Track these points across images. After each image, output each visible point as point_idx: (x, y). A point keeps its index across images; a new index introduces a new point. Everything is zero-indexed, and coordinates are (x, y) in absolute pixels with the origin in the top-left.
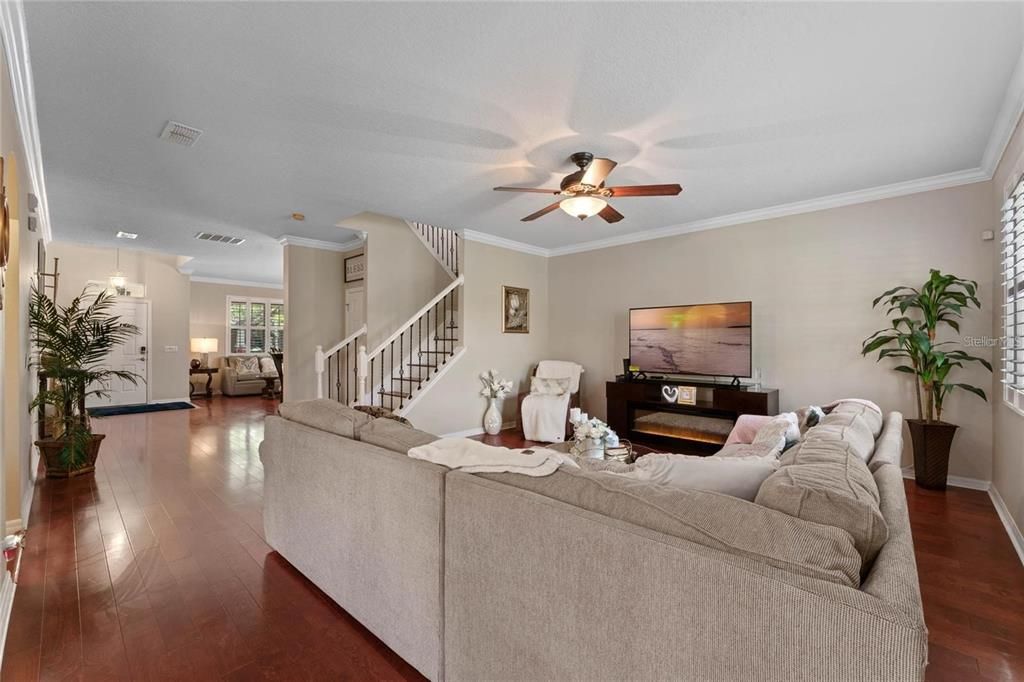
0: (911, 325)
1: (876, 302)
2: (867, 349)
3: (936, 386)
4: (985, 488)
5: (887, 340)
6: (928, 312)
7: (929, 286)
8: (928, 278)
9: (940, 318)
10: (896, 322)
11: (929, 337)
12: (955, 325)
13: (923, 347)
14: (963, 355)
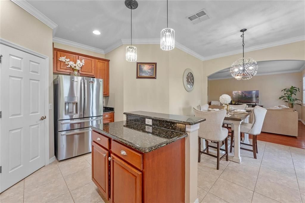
0: (288, 94)
1: (282, 91)
2: (280, 98)
3: (292, 104)
4: (300, 120)
5: (284, 97)
6: (291, 92)
7: (291, 88)
8: (291, 87)
9: (293, 93)
10: (285, 94)
11: (291, 96)
12: (295, 94)
13: (290, 98)
14: (296, 99)
